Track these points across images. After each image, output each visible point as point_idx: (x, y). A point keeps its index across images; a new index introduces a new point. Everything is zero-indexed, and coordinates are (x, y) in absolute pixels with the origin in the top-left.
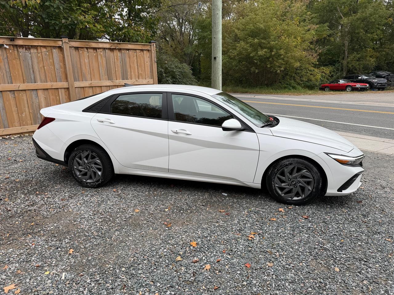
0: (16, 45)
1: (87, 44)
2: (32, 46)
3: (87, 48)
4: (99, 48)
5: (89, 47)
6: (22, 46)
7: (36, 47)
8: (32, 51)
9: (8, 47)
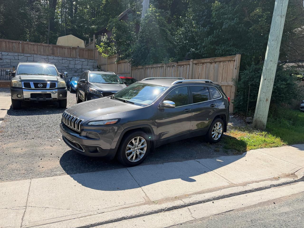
0: (178, 65)
4: (205, 63)
7: (183, 65)
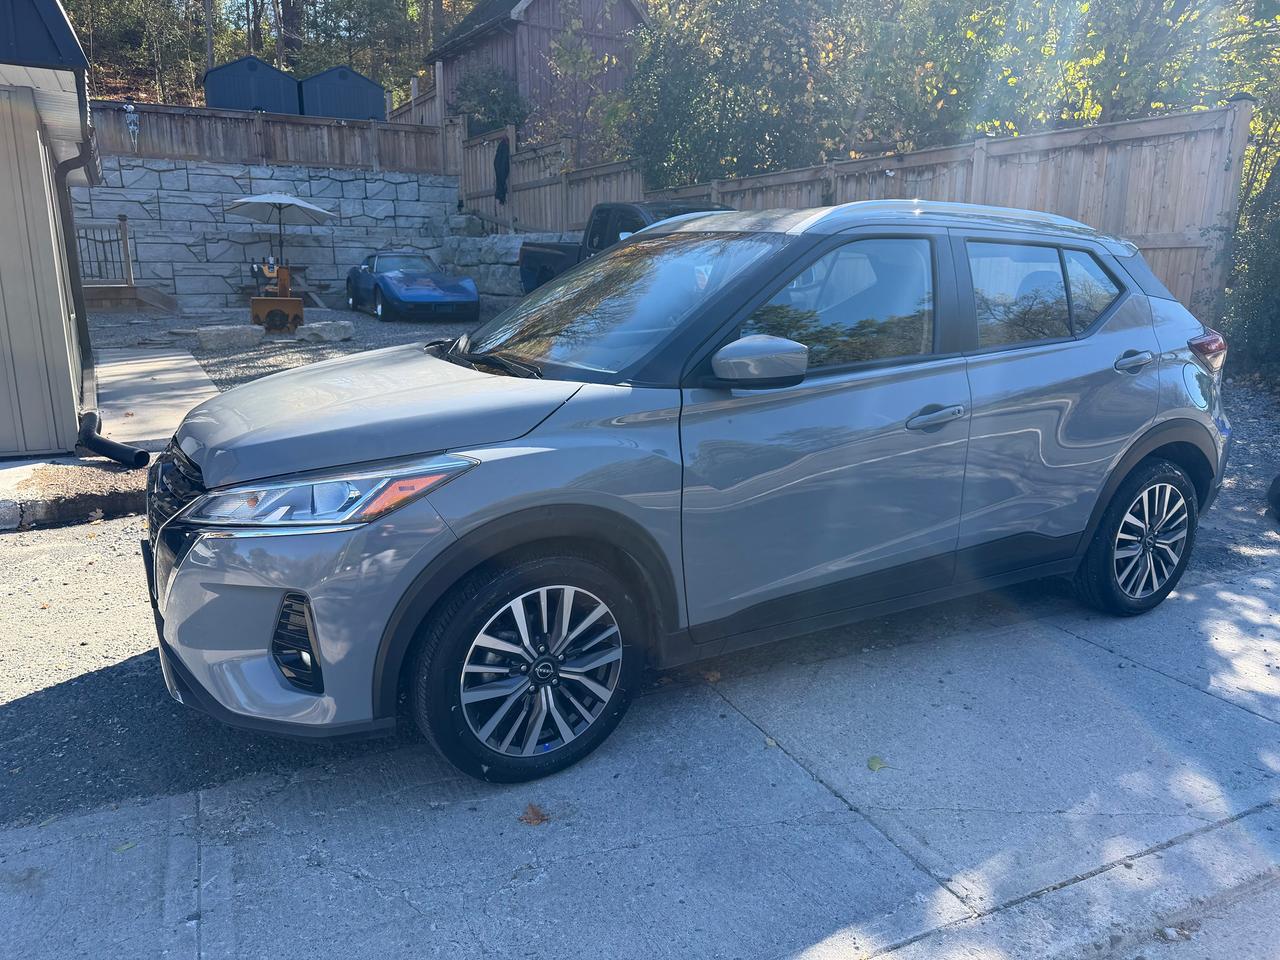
0: (906, 168)
1: (1026, 144)
2: (926, 166)
3: (1027, 154)
4: (1056, 150)
5: (1029, 150)
6: (912, 170)
7: (932, 167)
8: (928, 176)
9: (891, 174)
